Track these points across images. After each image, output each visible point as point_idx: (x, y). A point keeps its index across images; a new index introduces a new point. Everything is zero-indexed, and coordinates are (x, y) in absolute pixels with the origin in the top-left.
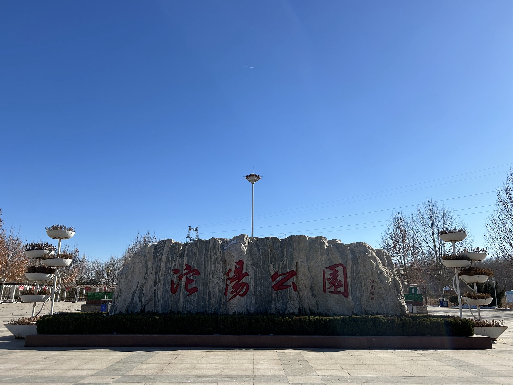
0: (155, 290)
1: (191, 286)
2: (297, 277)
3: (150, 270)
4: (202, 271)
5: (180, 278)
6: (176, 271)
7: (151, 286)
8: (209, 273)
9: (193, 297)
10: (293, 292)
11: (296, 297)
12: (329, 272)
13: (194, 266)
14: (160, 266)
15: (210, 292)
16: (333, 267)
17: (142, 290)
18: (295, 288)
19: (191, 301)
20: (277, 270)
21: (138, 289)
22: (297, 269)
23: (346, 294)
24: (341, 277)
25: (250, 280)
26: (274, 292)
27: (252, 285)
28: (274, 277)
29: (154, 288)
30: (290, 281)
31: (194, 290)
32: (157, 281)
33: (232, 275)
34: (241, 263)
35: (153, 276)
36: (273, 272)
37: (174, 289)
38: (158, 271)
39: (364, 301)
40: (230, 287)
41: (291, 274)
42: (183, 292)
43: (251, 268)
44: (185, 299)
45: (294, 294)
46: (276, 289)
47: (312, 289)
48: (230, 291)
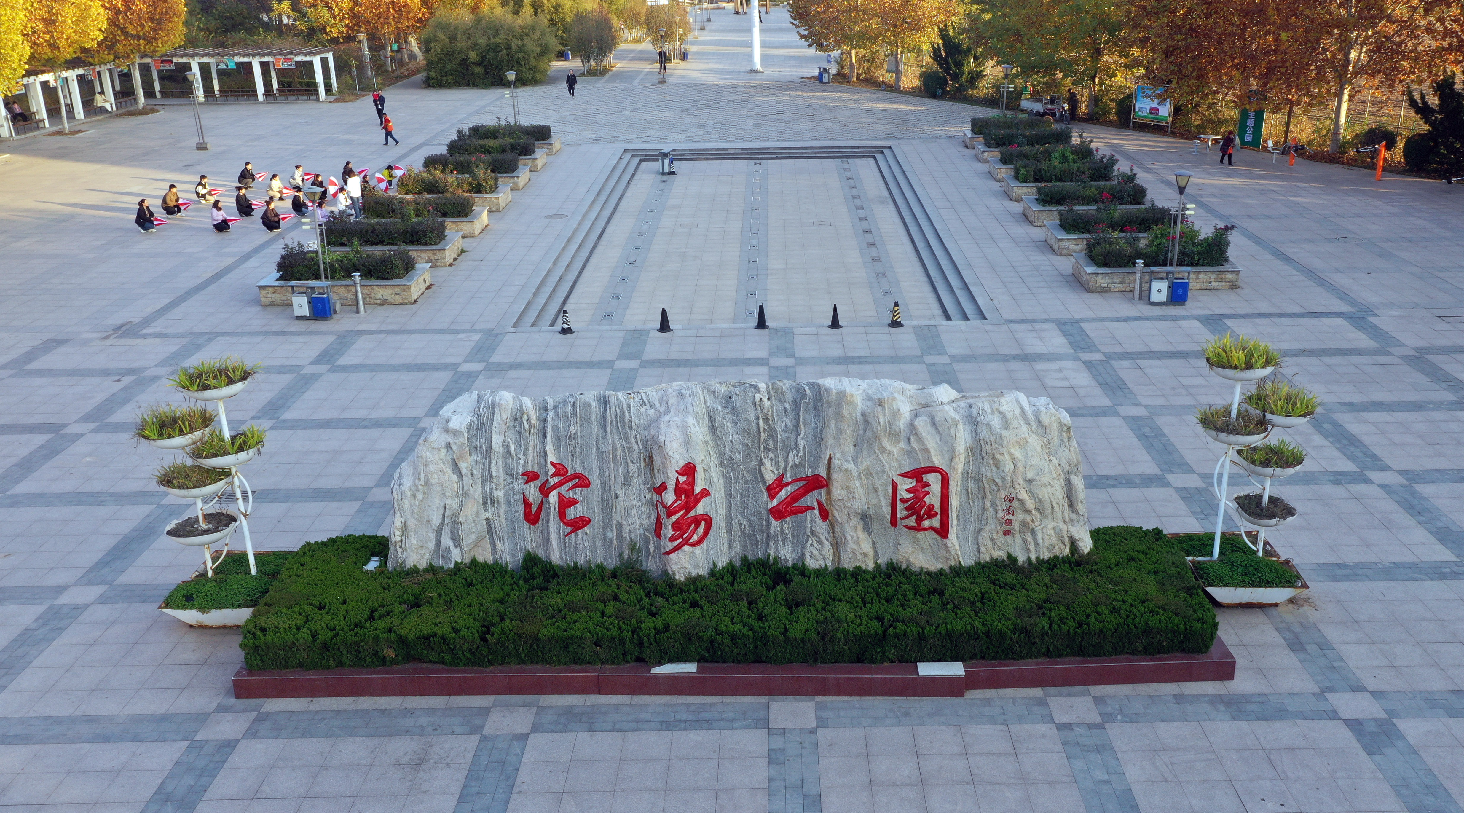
0: (487, 519)
1: (571, 513)
2: (829, 493)
3: (467, 480)
4: (594, 478)
5: (545, 491)
6: (531, 476)
7: (477, 513)
8: (612, 483)
9: (583, 541)
10: (819, 521)
11: (826, 533)
12: (910, 483)
13: (574, 466)
14: (490, 468)
15: (620, 525)
16: (917, 474)
17: (456, 523)
18: (825, 514)
19: (576, 547)
20: (781, 471)
21: (446, 522)
22: (829, 475)
23: (943, 531)
24: (933, 499)
25: (713, 507)
26: (774, 523)
27: (719, 517)
28: (772, 491)
29: (484, 515)
30: (810, 499)
31: (580, 524)
32: (488, 501)
33: (669, 497)
34: (689, 470)
35: (477, 492)
36: (770, 478)
37: (532, 516)
38: (487, 478)
39: (985, 540)
40: (669, 523)
41: (816, 483)
42: (554, 527)
43: (716, 475)
44: (562, 541)
45: (821, 526)
46: (778, 513)
47: (865, 518)
48: (668, 531)
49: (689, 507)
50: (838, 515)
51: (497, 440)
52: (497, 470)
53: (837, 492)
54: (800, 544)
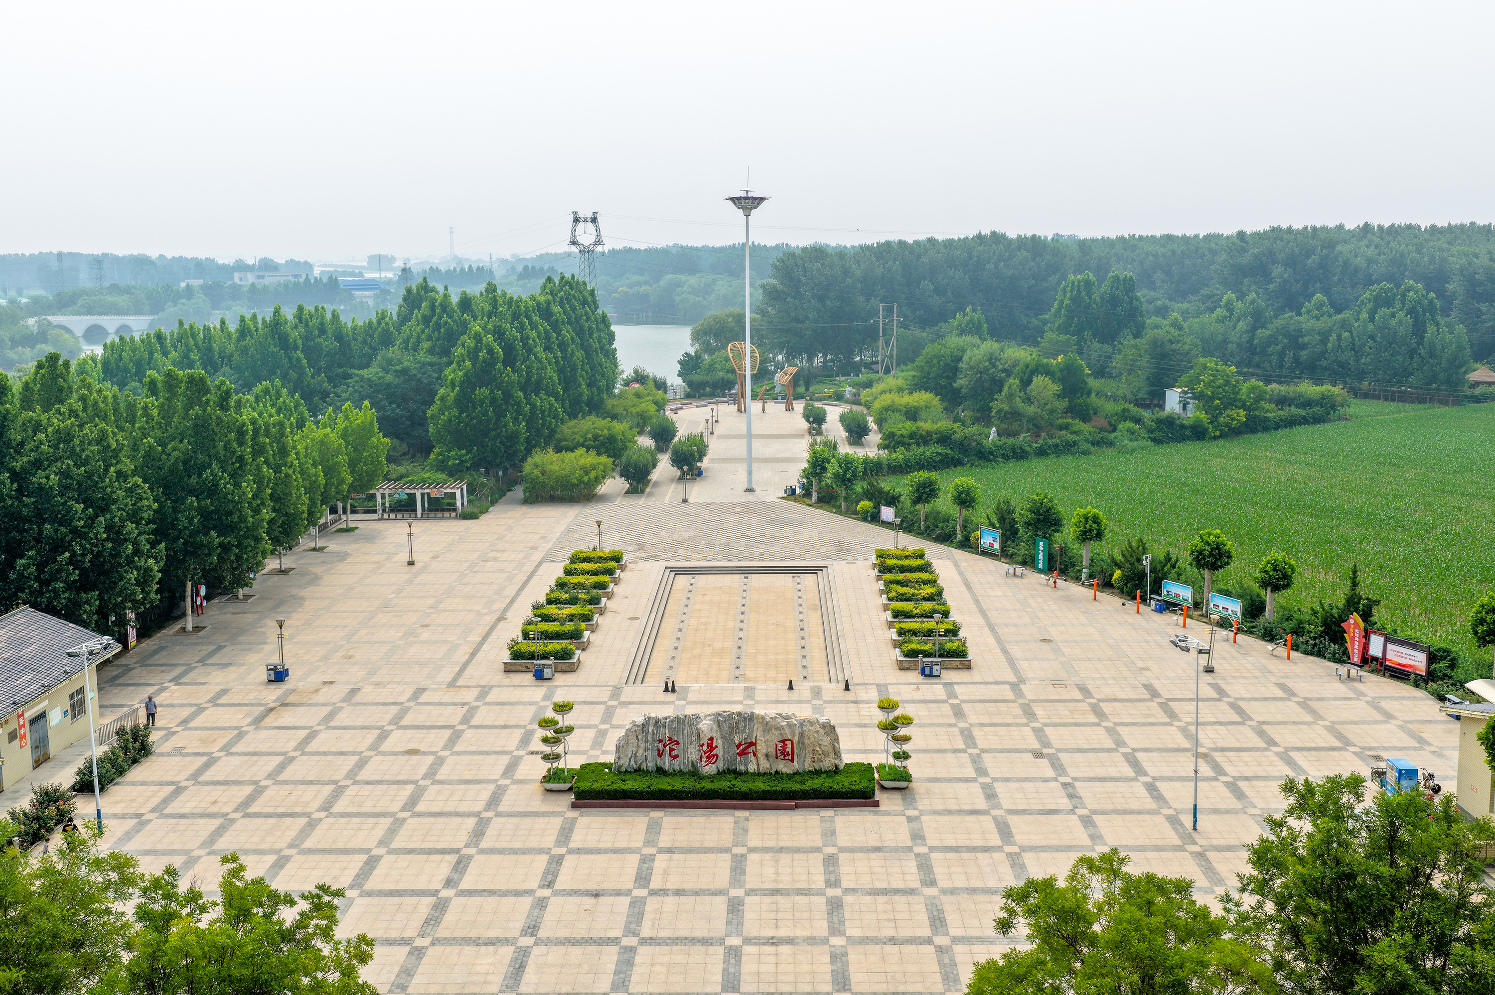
0: (645, 755)
1: (673, 753)
2: (756, 747)
3: (640, 742)
4: (681, 741)
5: (665, 746)
6: (661, 741)
7: (643, 753)
8: (687, 743)
9: (676, 762)
10: (752, 757)
11: (755, 761)
12: (781, 744)
13: (675, 738)
14: (647, 738)
15: (689, 757)
16: (783, 741)
17: (636, 757)
18: (755, 755)
19: (674, 764)
20: (740, 740)
22: (756, 741)
23: (792, 760)
24: (789, 750)
25: (719, 751)
26: (738, 757)
27: (720, 755)
28: (738, 746)
30: (750, 750)
31: (676, 756)
32: (646, 749)
33: (705, 748)
34: (711, 739)
35: (643, 745)
36: (737, 742)
37: (660, 755)
38: (646, 742)
39: (806, 764)
40: (704, 756)
41: (752, 744)
42: (667, 758)
43: (720, 741)
44: (670, 762)
45: (753, 759)
46: (740, 754)
47: (767, 756)
48: (704, 759)
49: (711, 751)
50: (759, 755)
51: (651, 729)
52: (650, 739)
53: (759, 748)
54: (746, 765)
